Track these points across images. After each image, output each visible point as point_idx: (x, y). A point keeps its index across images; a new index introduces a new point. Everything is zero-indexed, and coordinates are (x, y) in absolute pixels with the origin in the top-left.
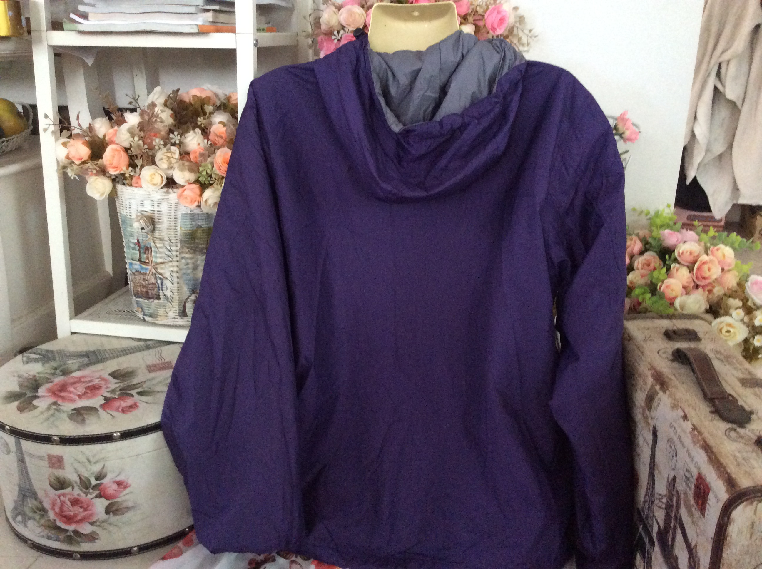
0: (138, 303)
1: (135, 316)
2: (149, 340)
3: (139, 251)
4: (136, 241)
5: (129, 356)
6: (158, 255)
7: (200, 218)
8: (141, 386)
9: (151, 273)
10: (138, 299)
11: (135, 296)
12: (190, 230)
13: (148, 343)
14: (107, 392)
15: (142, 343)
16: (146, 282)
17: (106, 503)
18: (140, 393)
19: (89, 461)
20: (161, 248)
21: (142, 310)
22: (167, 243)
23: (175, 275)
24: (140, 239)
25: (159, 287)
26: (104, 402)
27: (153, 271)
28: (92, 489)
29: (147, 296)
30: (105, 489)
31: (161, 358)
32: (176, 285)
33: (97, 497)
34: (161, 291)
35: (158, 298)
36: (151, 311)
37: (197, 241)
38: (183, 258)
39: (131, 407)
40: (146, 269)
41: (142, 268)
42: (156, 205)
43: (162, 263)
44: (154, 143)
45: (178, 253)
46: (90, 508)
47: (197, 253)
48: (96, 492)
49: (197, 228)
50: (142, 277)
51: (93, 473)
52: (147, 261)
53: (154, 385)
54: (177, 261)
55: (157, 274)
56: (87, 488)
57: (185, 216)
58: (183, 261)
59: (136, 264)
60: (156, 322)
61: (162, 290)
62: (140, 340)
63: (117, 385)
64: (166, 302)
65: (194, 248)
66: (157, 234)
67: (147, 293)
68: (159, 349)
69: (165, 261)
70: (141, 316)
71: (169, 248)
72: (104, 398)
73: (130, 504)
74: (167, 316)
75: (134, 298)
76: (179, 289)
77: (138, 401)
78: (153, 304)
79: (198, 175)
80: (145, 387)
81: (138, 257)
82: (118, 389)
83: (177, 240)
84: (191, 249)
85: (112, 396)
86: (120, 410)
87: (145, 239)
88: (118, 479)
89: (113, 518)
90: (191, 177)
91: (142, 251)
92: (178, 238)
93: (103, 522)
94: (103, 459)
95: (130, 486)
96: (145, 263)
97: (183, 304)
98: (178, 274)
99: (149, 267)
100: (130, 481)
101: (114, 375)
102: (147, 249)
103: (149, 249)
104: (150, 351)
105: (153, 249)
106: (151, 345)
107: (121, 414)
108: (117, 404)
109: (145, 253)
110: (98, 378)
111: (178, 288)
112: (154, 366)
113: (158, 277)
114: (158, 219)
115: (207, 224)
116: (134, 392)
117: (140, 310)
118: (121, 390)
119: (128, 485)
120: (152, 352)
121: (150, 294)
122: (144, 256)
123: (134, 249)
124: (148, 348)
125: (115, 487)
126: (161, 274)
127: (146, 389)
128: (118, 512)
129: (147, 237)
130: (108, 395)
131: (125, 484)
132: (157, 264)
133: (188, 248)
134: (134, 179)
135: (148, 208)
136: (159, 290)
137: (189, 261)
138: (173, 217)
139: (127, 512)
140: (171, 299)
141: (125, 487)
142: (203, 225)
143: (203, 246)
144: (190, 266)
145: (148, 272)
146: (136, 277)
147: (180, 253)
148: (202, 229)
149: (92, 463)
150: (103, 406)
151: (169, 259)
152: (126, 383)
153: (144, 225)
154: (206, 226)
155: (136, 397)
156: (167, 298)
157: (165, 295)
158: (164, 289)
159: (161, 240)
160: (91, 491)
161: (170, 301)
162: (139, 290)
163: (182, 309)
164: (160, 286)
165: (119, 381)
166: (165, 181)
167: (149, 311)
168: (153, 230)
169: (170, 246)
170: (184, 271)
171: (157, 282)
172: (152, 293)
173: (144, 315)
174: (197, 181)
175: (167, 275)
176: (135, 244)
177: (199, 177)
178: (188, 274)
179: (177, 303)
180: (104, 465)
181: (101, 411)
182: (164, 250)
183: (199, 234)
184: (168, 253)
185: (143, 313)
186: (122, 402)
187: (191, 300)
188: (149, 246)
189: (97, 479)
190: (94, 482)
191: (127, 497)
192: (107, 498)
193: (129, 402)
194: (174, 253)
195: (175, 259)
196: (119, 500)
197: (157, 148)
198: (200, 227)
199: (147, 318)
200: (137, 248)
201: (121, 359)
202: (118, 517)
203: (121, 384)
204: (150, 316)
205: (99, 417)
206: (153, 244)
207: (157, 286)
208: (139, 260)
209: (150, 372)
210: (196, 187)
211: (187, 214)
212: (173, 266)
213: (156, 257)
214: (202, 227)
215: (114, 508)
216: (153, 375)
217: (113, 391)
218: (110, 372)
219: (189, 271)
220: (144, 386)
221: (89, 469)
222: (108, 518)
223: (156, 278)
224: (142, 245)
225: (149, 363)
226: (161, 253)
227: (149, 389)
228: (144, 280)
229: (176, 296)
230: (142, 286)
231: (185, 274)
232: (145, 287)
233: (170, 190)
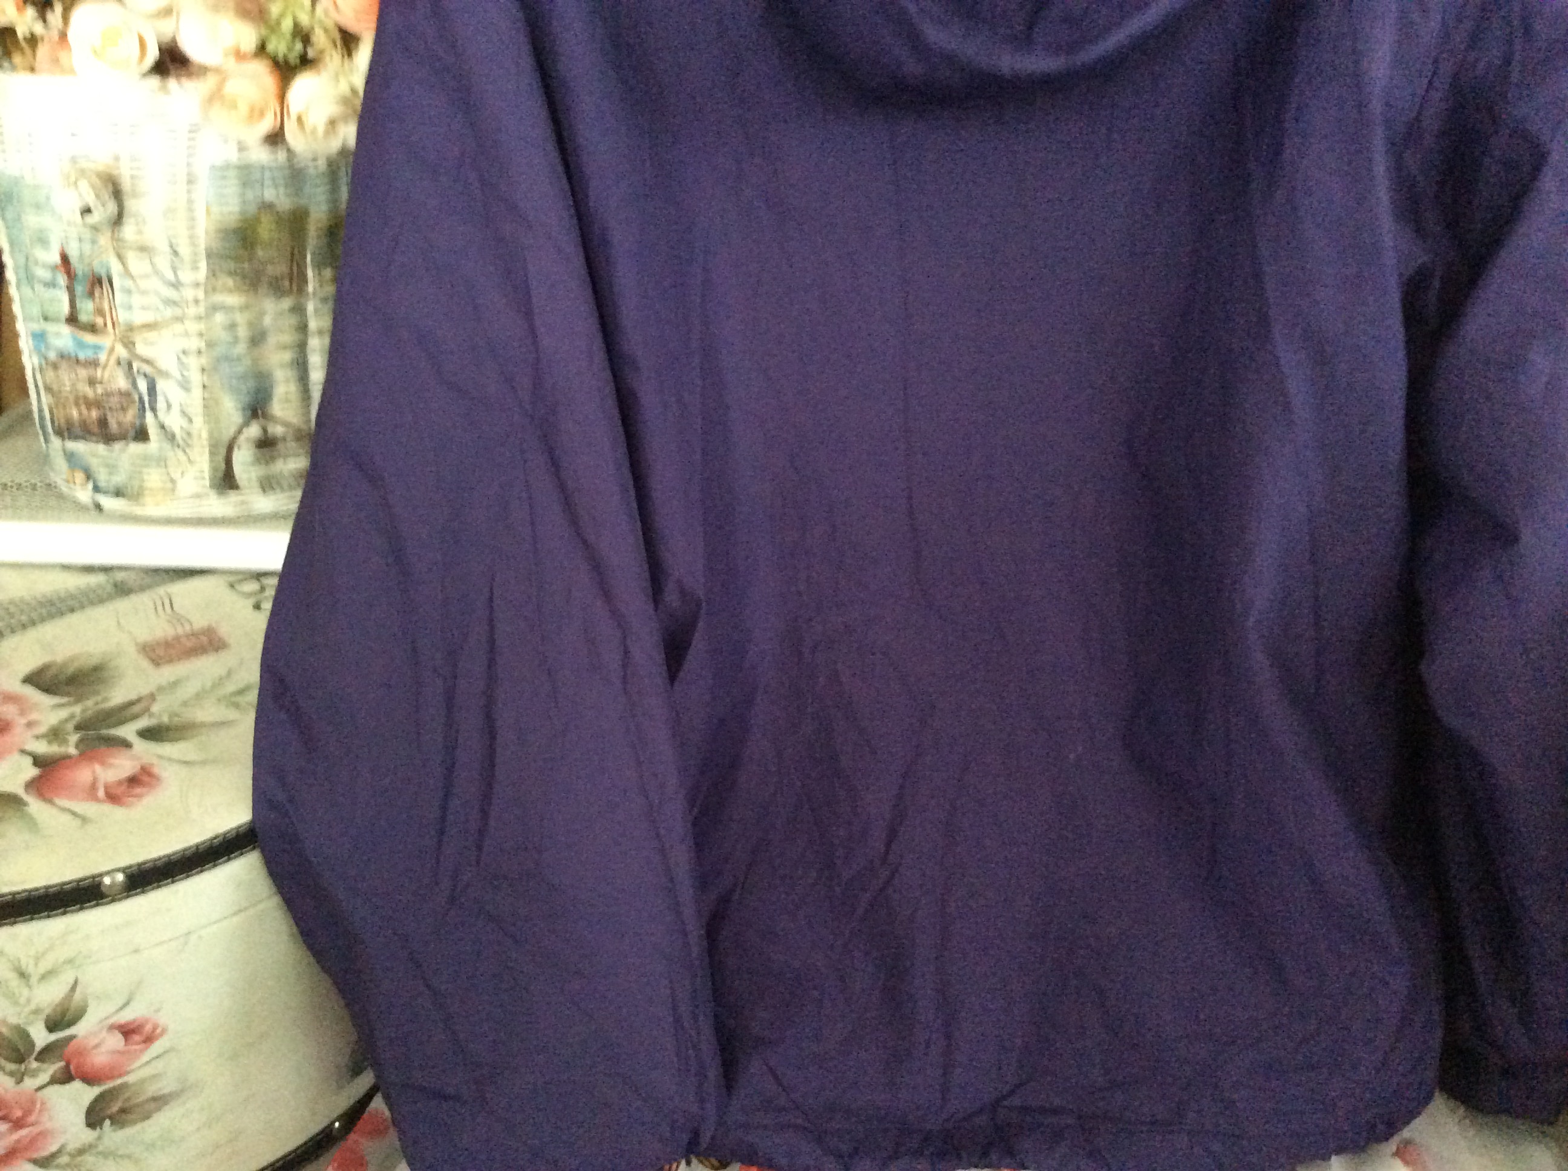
0: (70, 457)
1: (61, 496)
2: (121, 568)
3: (71, 290)
4: (57, 259)
5: (74, 620)
6: (136, 301)
7: (267, 175)
8: (147, 710)
9: (113, 359)
10: (72, 445)
11: (59, 433)
12: (242, 216)
13: (120, 576)
14: (37, 737)
15: (94, 580)
16: (99, 389)
17: (85, 1094)
18: (151, 734)
19: (23, 975)
20: (146, 276)
21: (89, 476)
22: (163, 262)
23: (194, 362)
24: (73, 254)
25: (141, 403)
26: (32, 772)
27: (121, 351)
28: (36, 1059)
29: (104, 433)
30: (81, 1053)
31: (177, 618)
32: (197, 393)
33: (55, 1081)
34: (149, 417)
35: (142, 435)
36: (119, 479)
37: (261, 252)
38: (214, 308)
39: (133, 781)
40: (97, 348)
41: (81, 345)
43: (149, 327)
45: (200, 293)
46: (32, 1118)
47: (262, 290)
48: (53, 1068)
49: (259, 210)
50: (83, 373)
51: (37, 1012)
52: (100, 322)
53: (185, 704)
54: (199, 318)
55: (133, 360)
56: (20, 1059)
57: (221, 171)
58: (219, 318)
59: (58, 334)
60: (138, 510)
61: (154, 411)
62: (89, 569)
63: (63, 714)
64: (167, 446)
65: (250, 276)
66: (129, 231)
67: (103, 422)
68: (161, 591)
69: (161, 318)
70: (83, 495)
71: (170, 276)
72: (29, 760)
73: (166, 1086)
74: (173, 491)
75: (56, 442)
76: (210, 407)
77: (155, 761)
78: (124, 456)
79: (266, 30)
80: (160, 712)
81: (66, 309)
82: (70, 726)
83: (196, 248)
84: (245, 279)
85: (54, 749)
86: (101, 793)
87: (87, 249)
88: (127, 1016)
89: (111, 1136)
90: (247, 36)
91: (79, 289)
92: (201, 244)
93: (81, 1152)
94: (70, 961)
95: (164, 1031)
96: (92, 329)
97: (223, 451)
98: (203, 360)
99: (107, 341)
100: (163, 1019)
101: (44, 683)
102: (98, 282)
103: (106, 284)
104: (135, 600)
105: (116, 281)
107: (107, 808)
108: (83, 774)
109: (91, 294)
111: (207, 404)
112: (167, 644)
113: (139, 370)
114: (134, 185)
115: (291, 195)
116: (128, 731)
117: (80, 476)
118: (78, 728)
119: (158, 1031)
120: (140, 601)
121: (113, 424)
122: (87, 305)
123: (51, 284)
124: (122, 590)
125: (116, 1041)
126: (147, 362)
127: (165, 719)
128: (130, 1117)
129: (94, 243)
130: (42, 748)
131: (148, 1028)
132: (131, 328)
133: (232, 274)
134: (42, 50)
135: (98, 146)
136: (144, 411)
137: (238, 317)
138: (181, 175)
139: (158, 1109)
140: (186, 436)
141: (149, 1040)
142: (279, 200)
143: (277, 268)
144: (243, 332)
145: (103, 357)
147: (207, 293)
148: (274, 213)
149: (34, 980)
150: (33, 785)
151: (169, 312)
152: (90, 703)
153: (91, 200)
154: (290, 203)
155: (141, 747)
156: (171, 437)
157: (162, 427)
158: (161, 405)
159: (143, 249)
160: (35, 1065)
161: (181, 442)
162: (75, 413)
163: (223, 466)
164: (146, 398)
165: (65, 700)
166: (153, 54)
167: (113, 480)
168: (118, 220)
169: (175, 270)
170: (220, 350)
171: (135, 387)
172: (119, 424)
173: (96, 489)
174: (261, 49)
175: (168, 363)
176: (55, 267)
177: (269, 39)
178: (237, 359)
179: (202, 448)
180: (76, 982)
181: (35, 806)
182: (155, 284)
183: (266, 230)
184: (171, 294)
185: (90, 486)
186: (98, 768)
187: (248, 439)
188: (102, 273)
189: (52, 1026)
190: (41, 1037)
191: (158, 1066)
192: (89, 1080)
193: (121, 766)
194: (189, 293)
195: (192, 311)
196: (130, 1079)
198: (267, 207)
199: (106, 502)
200: (62, 280)
201: (49, 631)
202: (129, 1131)
203: (77, 709)
204: (118, 493)
205: (32, 824)
206: (116, 268)
207: (136, 397)
208: (72, 319)
209: (157, 662)
210: (262, 74)
211: (227, 166)
212: (186, 334)
213: (129, 308)
214: (274, 209)
215: (115, 1108)
216: (168, 673)
217: (55, 734)
218: (21, 675)
219: (239, 349)
220: (155, 708)
221: (22, 1000)
222: (99, 1138)
223: (130, 375)
224: (80, 269)
225: (144, 635)
226: (144, 293)
227: (176, 719)
228: (92, 382)
229: (200, 427)
230: (82, 401)
231: (227, 358)
232: (97, 404)
233: (172, 83)
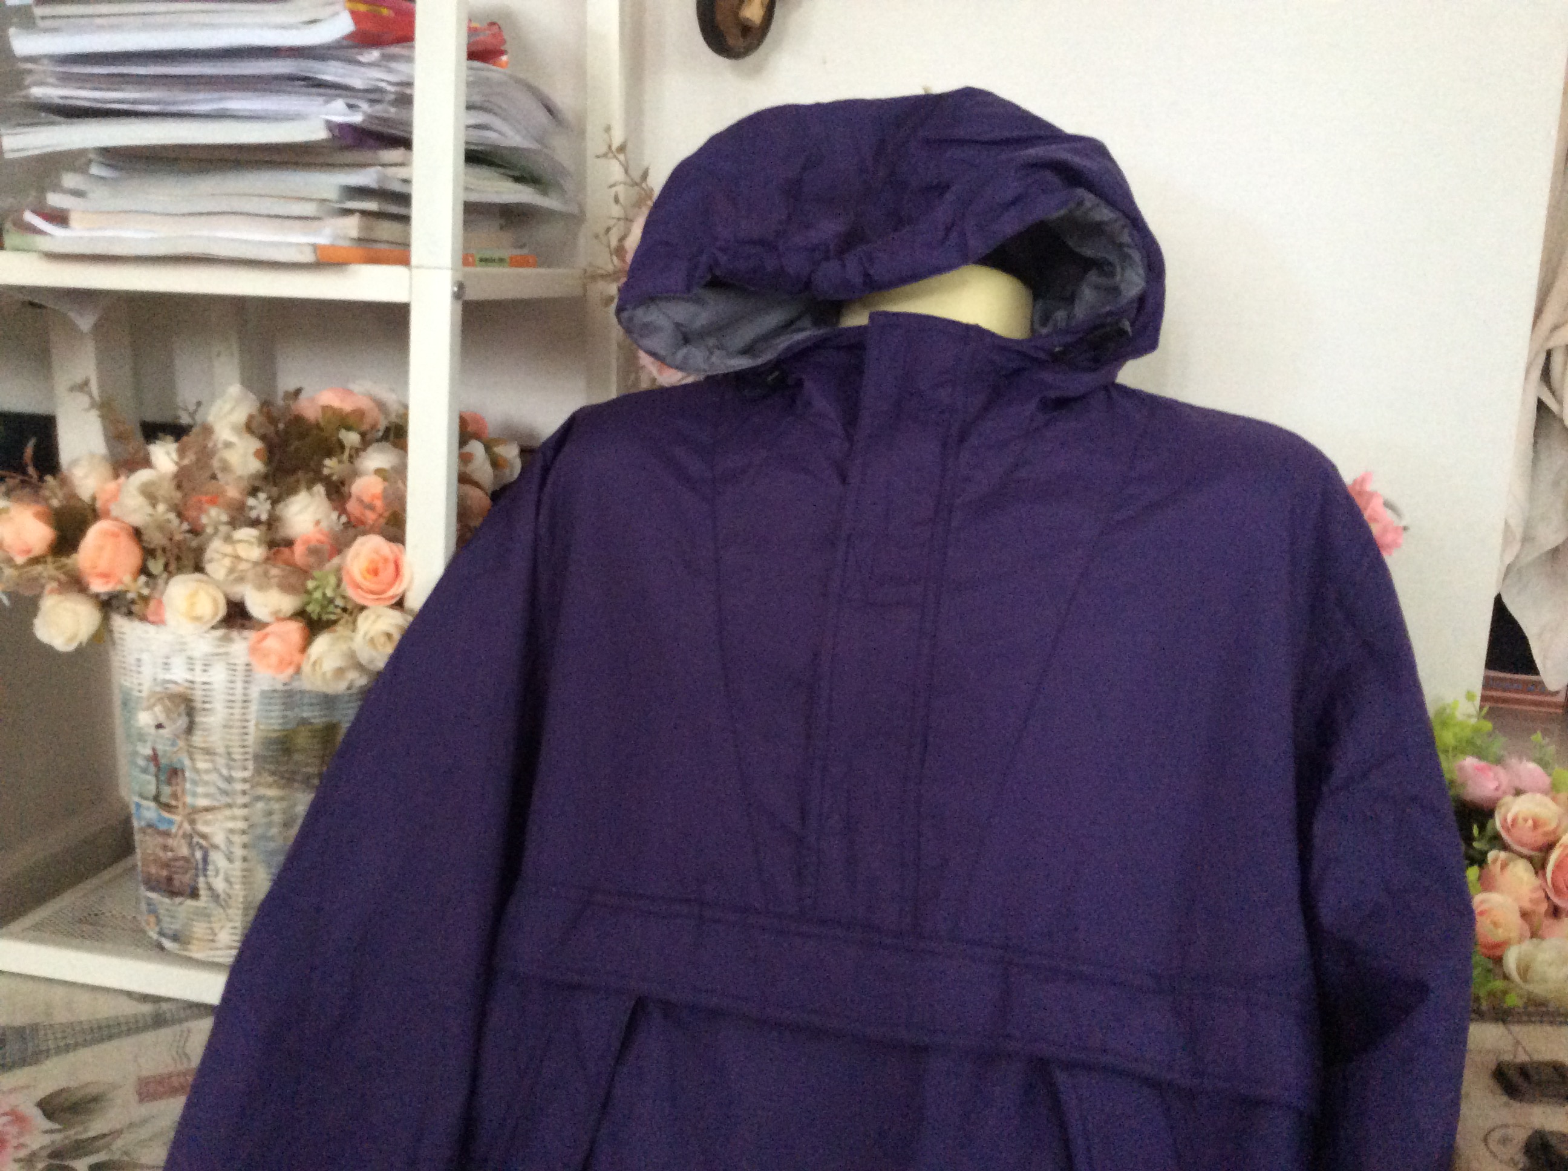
0: (149, 903)
1: (142, 934)
2: (168, 1000)
3: (157, 776)
4: (151, 753)
6: (200, 790)
7: (306, 701)
8: (107, 1146)
9: (181, 832)
10: (149, 895)
11: (144, 884)
12: (284, 730)
13: (164, 1006)
15: (147, 1008)
16: (170, 854)
20: (207, 771)
21: (159, 921)
22: (221, 761)
23: (238, 839)
24: (160, 748)
25: (197, 869)
27: (187, 827)
29: (170, 888)
31: (183, 1055)
32: (238, 864)
34: (201, 879)
35: (194, 894)
36: (176, 926)
37: (297, 757)
38: (259, 798)
40: (171, 822)
41: (161, 818)
42: (198, 667)
43: (207, 809)
44: (204, 520)
45: (247, 786)
47: (296, 785)
49: (298, 725)
50: (160, 840)
52: (173, 803)
53: (140, 1143)
54: (245, 806)
55: (194, 835)
57: (267, 696)
58: (260, 805)
59: (148, 809)
60: (187, 954)
61: (205, 876)
62: (145, 998)
63: (48, 1140)
64: (212, 905)
65: (287, 776)
66: (197, 739)
67: (170, 880)
69: (216, 804)
70: (154, 935)
71: (225, 772)
74: (213, 941)
75: (143, 890)
76: (247, 877)
78: (180, 909)
79: (305, 598)
81: (153, 791)
82: (45, 1153)
83: (246, 753)
84: (282, 778)
87: (167, 748)
90: (288, 603)
91: (163, 777)
92: (250, 750)
96: (167, 807)
98: (245, 839)
99: (177, 818)
101: (52, 1107)
102: (175, 773)
103: (180, 773)
104: (163, 1031)
105: (187, 774)
106: (168, 1015)
109: (169, 783)
110: (5, 1114)
111: (245, 873)
112: (159, 1081)
113: (198, 843)
114: (204, 702)
115: (325, 716)
117: (153, 920)
120: (166, 1034)
121: (177, 883)
122: (167, 790)
123: (145, 771)
126: (204, 836)
127: (118, 1156)
129: (173, 744)
132: (196, 810)
133: (273, 773)
134: (150, 604)
135: (179, 674)
136: (197, 876)
137: (276, 806)
138: (239, 697)
140: (227, 898)
142: (315, 717)
143: (310, 770)
144: (277, 818)
145: (174, 830)
146: (147, 838)
147: (252, 787)
148: (310, 727)
151: (225, 800)
152: (71, 1132)
153: (162, 718)
154: (324, 720)
156: (215, 896)
157: (210, 889)
158: (211, 873)
159: (208, 752)
161: (223, 903)
162: (155, 870)
164: (200, 866)
165: (57, 1126)
166: (222, 611)
167: (172, 926)
168: (190, 729)
169: (230, 768)
170: (259, 831)
171: (193, 855)
172: (181, 883)
173: (161, 933)
174: (299, 614)
175: (219, 839)
176: (148, 759)
177: (308, 603)
178: (271, 839)
179: (238, 909)
182: (213, 777)
183: (302, 740)
184: (224, 785)
185: (157, 929)
188: (178, 766)
194: (239, 786)
195: (241, 800)
197: (209, 530)
198: (304, 722)
199: (168, 944)
200: (152, 769)
201: (85, 1054)
203: (58, 1137)
204: (175, 938)
206: (187, 762)
207: (194, 864)
208: (156, 798)
209: (142, 1098)
210: (295, 630)
211: (275, 691)
212: (234, 818)
213: (194, 795)
214: (311, 724)
216: (145, 1110)
217: (30, 1159)
218: (41, 1096)
219: (274, 831)
220: (119, 1143)
223: (190, 845)
224: (163, 761)
225: (149, 1070)
226: (206, 783)
227: (125, 1158)
228: (165, 848)
229: (238, 891)
230: (156, 861)
231: (264, 837)
232: (166, 865)
233: (234, 634)
